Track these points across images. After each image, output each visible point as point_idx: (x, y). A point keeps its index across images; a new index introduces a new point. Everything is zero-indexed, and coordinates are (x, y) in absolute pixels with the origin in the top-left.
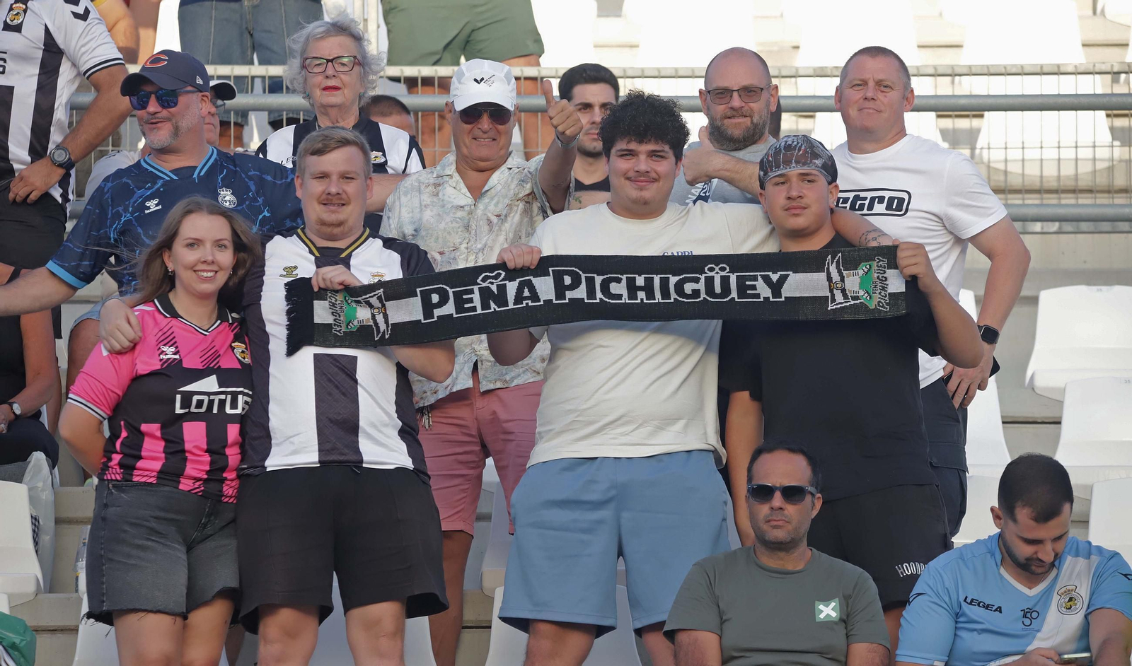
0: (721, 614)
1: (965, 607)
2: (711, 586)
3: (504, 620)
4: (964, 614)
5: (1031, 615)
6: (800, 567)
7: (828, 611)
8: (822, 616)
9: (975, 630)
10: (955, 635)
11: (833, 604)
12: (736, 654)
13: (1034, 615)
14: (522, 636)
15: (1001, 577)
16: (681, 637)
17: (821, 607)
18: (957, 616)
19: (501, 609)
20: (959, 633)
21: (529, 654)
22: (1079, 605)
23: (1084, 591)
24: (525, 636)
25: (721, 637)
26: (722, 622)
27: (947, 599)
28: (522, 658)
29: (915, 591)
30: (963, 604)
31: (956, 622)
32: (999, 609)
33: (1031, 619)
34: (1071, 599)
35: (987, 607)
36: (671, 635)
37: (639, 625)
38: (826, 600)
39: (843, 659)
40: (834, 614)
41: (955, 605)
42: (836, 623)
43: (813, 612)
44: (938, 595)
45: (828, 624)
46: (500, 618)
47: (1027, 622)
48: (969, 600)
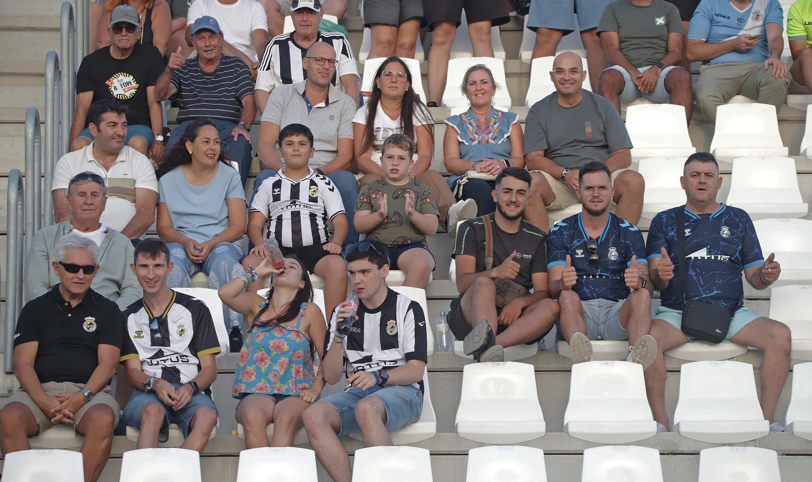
0: (618, 24)
1: (715, 17)
2: (614, 14)
3: (529, 28)
4: (714, 20)
5: (742, 21)
6: (648, 5)
7: (660, 21)
8: (658, 23)
9: (719, 26)
10: (711, 28)
11: (662, 18)
12: (624, 40)
13: (743, 21)
14: (534, 34)
15: (730, 5)
16: (603, 34)
17: (658, 20)
18: (712, 21)
19: (528, 23)
20: (713, 27)
21: (537, 41)
22: (761, 18)
23: (762, 13)
24: (535, 34)
25: (618, 33)
26: (619, 27)
27: (708, 14)
28: (534, 42)
29: (696, 11)
30: (714, 16)
31: (711, 23)
32: (729, 18)
33: (741, 22)
34: (757, 16)
35: (724, 17)
36: (599, 34)
37: (582, 30)
38: (659, 17)
39: (666, 39)
40: (663, 22)
41: (711, 17)
42: (664, 25)
43: (654, 22)
44: (704, 13)
45: (661, 26)
46: (527, 27)
47: (739, 23)
48: (716, 14)
